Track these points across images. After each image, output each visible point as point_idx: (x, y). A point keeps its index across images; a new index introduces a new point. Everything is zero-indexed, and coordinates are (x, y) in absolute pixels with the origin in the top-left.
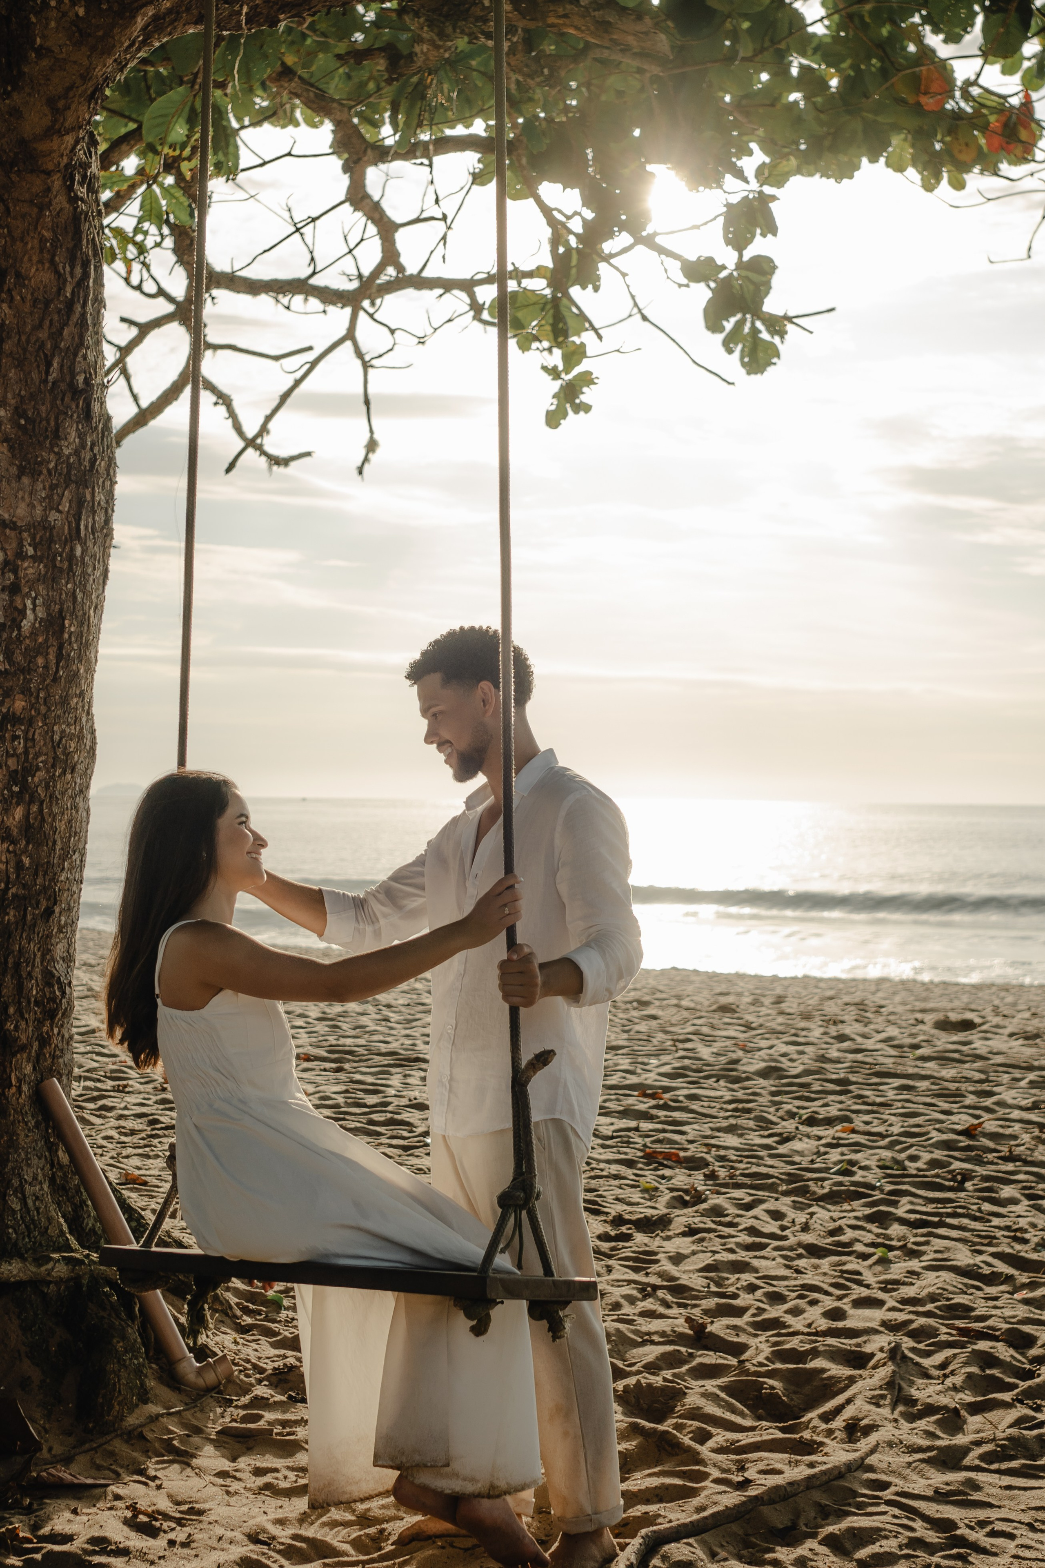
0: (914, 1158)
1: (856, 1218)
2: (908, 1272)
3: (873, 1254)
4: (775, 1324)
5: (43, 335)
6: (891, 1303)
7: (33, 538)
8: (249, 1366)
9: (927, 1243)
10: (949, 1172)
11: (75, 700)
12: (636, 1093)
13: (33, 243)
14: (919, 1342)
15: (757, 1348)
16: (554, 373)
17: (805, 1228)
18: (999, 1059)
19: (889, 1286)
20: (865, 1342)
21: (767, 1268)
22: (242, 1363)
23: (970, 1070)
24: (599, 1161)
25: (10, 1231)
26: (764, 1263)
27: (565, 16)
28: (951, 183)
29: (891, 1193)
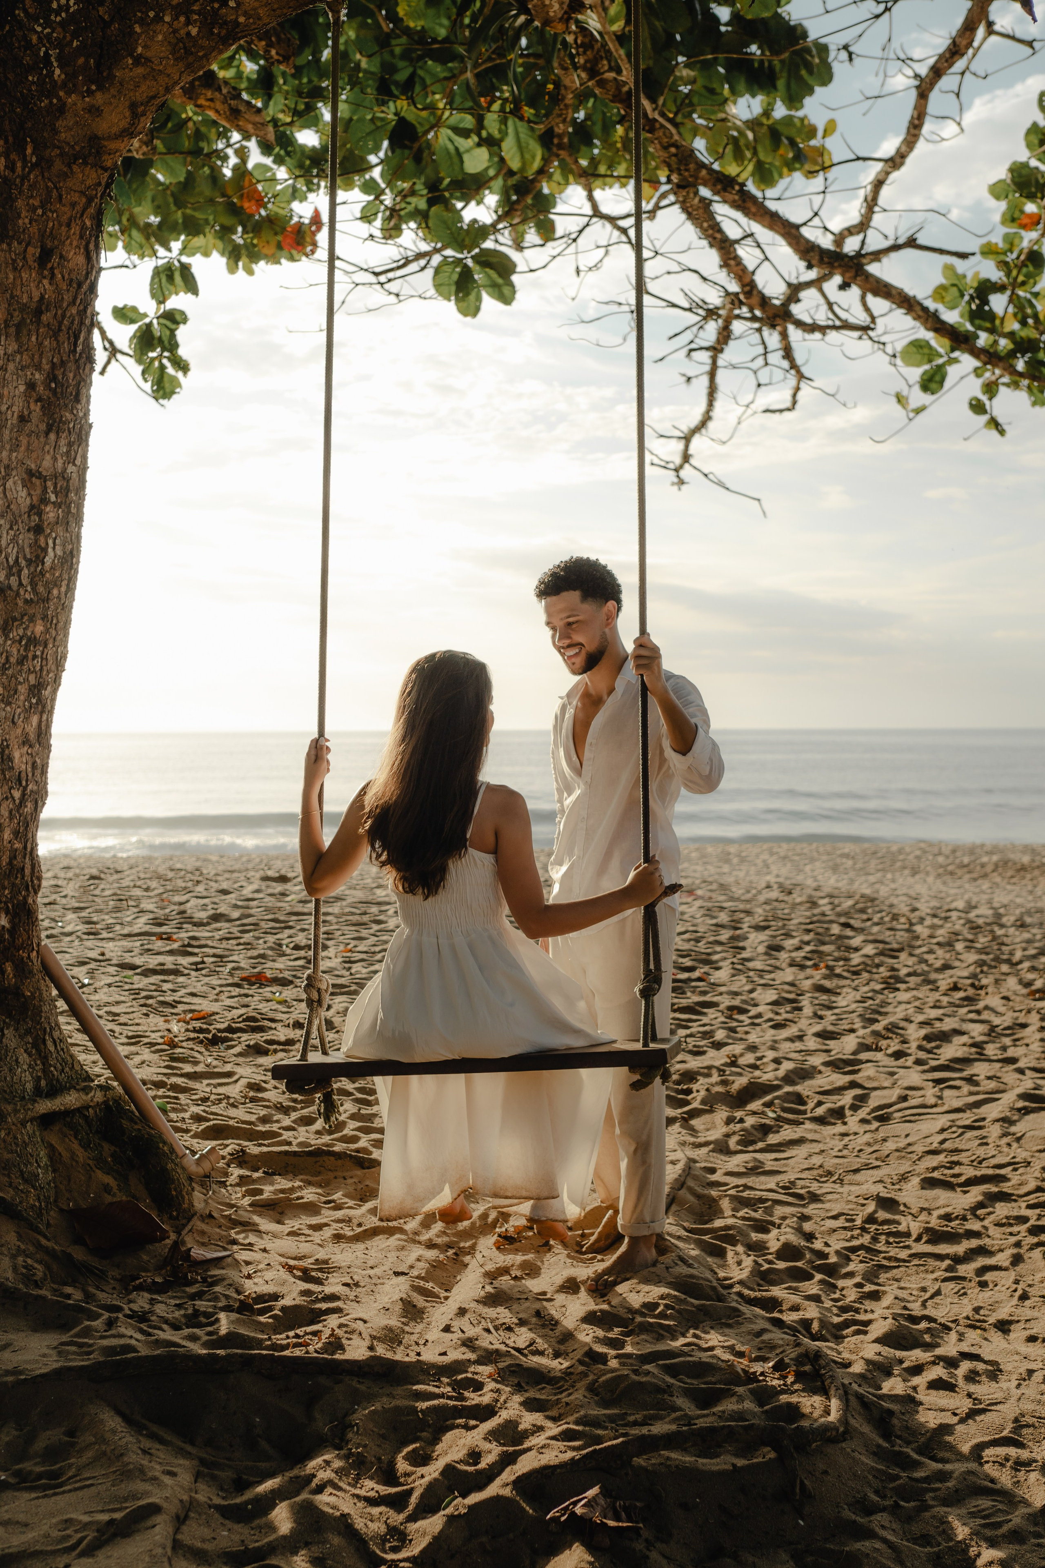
5: (74, 311)
7: (55, 487)
13: (75, 229)
27: (211, 100)
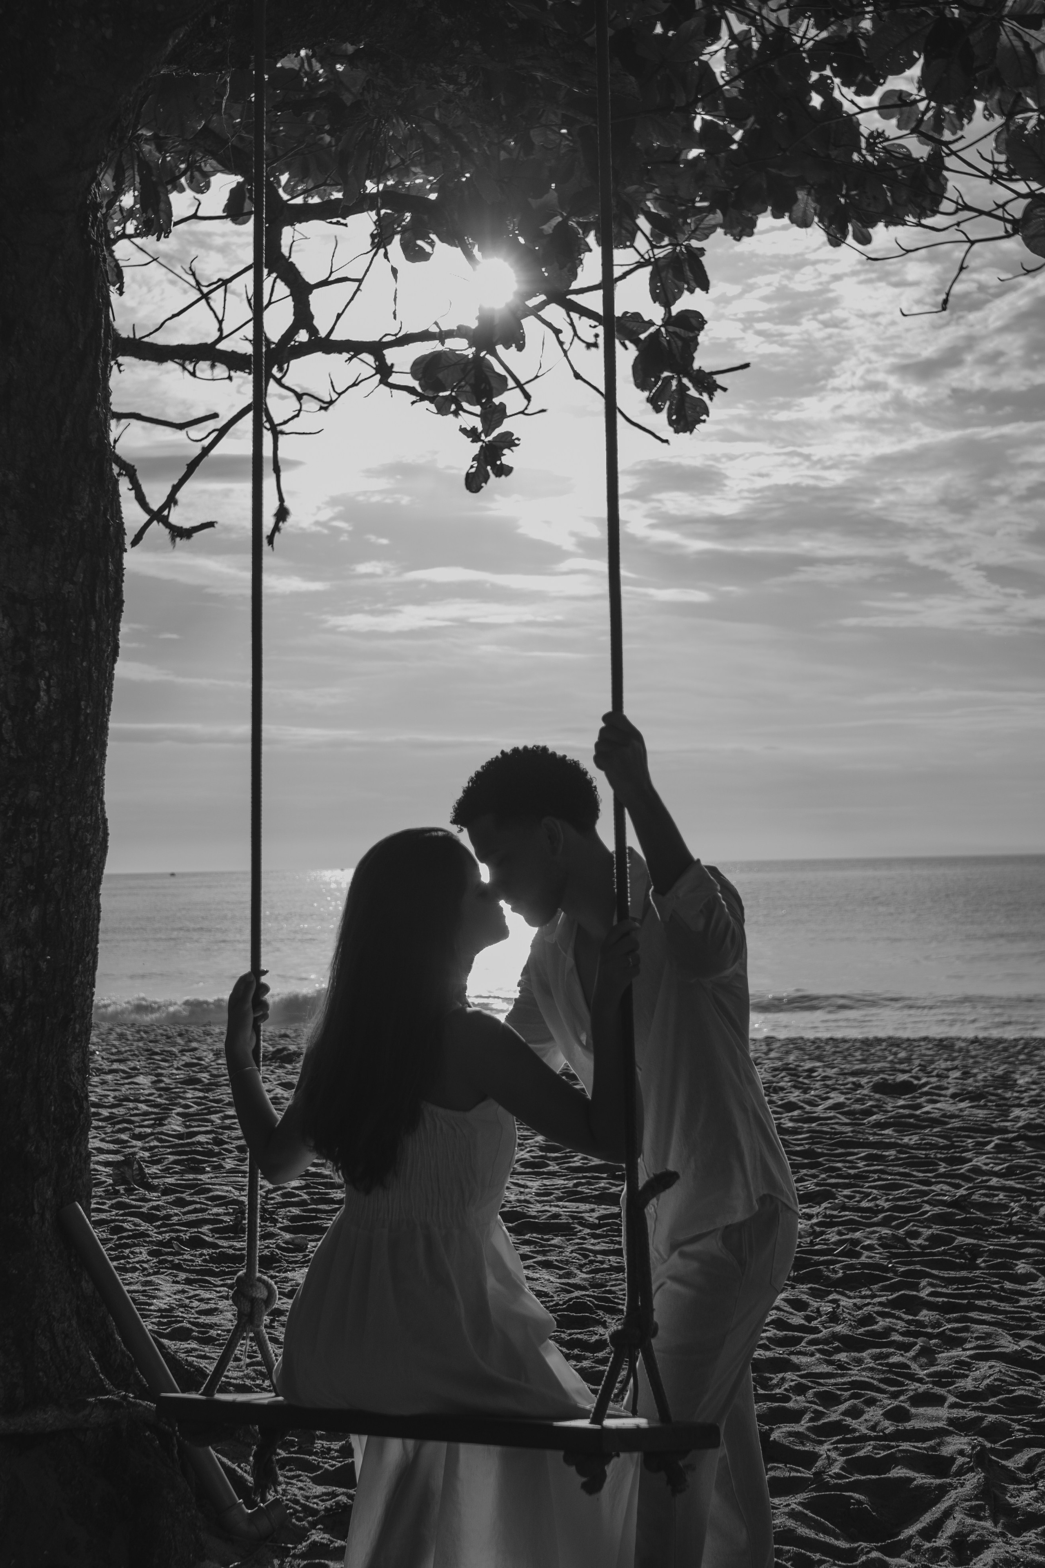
0: (915, 1235)
1: (881, 1304)
2: (956, 1362)
3: (915, 1344)
4: (837, 1428)
6: (952, 1399)
7: (46, 612)
8: (298, 1507)
9: (966, 1329)
10: (955, 1248)
11: (91, 789)
12: (605, 1175)
14: (995, 1442)
15: (828, 1457)
16: (473, 434)
17: (834, 1318)
18: (956, 1123)
19: (943, 1379)
20: (939, 1445)
21: (808, 1365)
22: (291, 1504)
23: (932, 1135)
24: (596, 1253)
25: (41, 1374)
26: (804, 1360)
28: (856, 238)
29: (905, 1274)
